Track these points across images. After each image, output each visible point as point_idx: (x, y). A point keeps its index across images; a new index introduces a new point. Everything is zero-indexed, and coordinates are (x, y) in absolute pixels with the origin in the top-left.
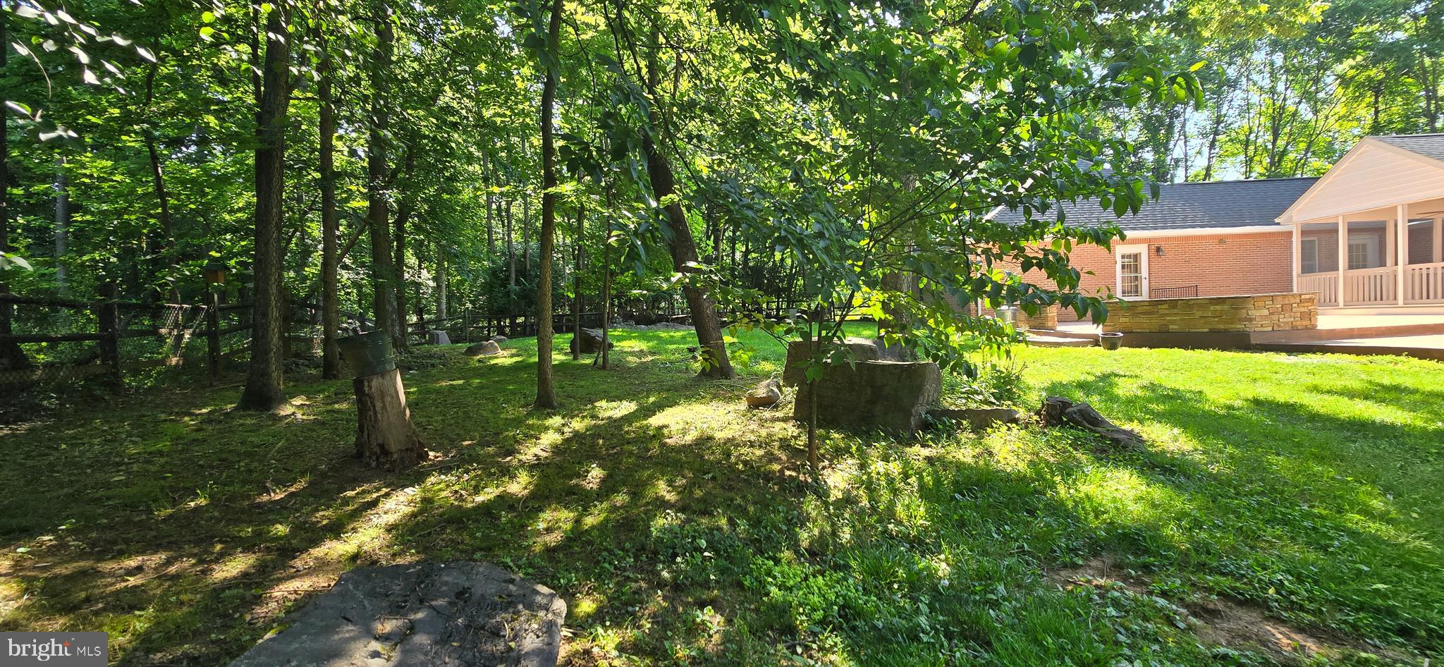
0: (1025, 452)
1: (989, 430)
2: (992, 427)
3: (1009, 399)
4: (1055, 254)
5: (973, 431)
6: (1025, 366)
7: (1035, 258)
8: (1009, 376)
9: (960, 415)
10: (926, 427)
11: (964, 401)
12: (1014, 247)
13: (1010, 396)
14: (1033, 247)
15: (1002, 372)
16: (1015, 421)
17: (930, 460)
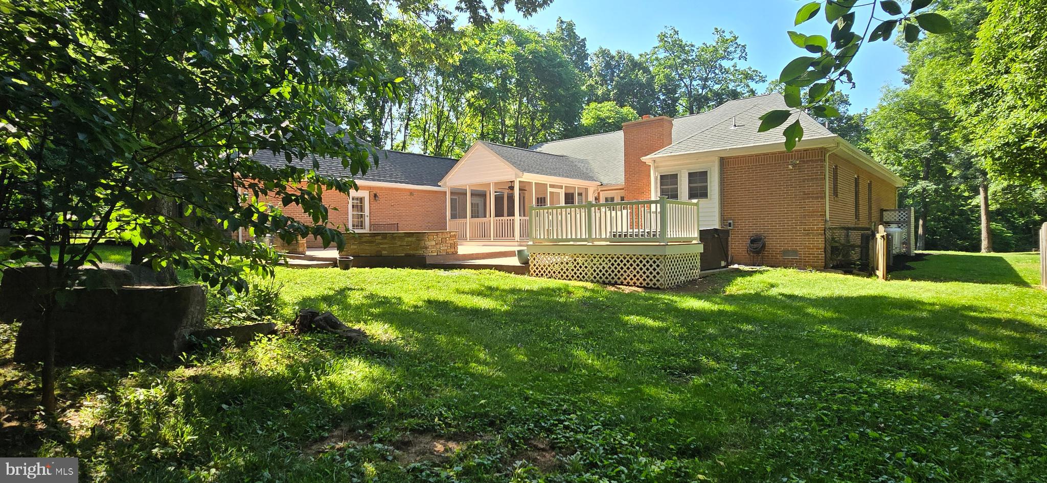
0: (283, 357)
1: (252, 343)
2: (255, 340)
3: (269, 314)
4: (309, 194)
5: (237, 346)
6: (282, 286)
7: (293, 195)
8: (268, 294)
9: (225, 332)
10: (190, 348)
11: (228, 320)
12: (277, 185)
13: (269, 311)
14: (292, 186)
15: (262, 291)
16: (275, 332)
17: (194, 379)
